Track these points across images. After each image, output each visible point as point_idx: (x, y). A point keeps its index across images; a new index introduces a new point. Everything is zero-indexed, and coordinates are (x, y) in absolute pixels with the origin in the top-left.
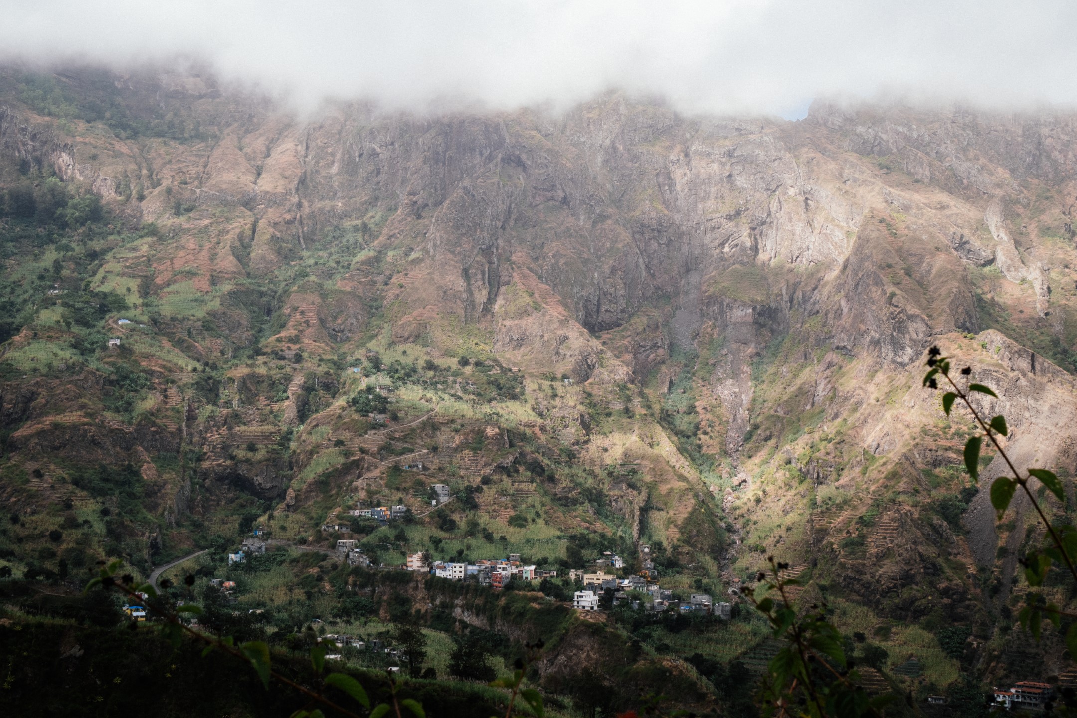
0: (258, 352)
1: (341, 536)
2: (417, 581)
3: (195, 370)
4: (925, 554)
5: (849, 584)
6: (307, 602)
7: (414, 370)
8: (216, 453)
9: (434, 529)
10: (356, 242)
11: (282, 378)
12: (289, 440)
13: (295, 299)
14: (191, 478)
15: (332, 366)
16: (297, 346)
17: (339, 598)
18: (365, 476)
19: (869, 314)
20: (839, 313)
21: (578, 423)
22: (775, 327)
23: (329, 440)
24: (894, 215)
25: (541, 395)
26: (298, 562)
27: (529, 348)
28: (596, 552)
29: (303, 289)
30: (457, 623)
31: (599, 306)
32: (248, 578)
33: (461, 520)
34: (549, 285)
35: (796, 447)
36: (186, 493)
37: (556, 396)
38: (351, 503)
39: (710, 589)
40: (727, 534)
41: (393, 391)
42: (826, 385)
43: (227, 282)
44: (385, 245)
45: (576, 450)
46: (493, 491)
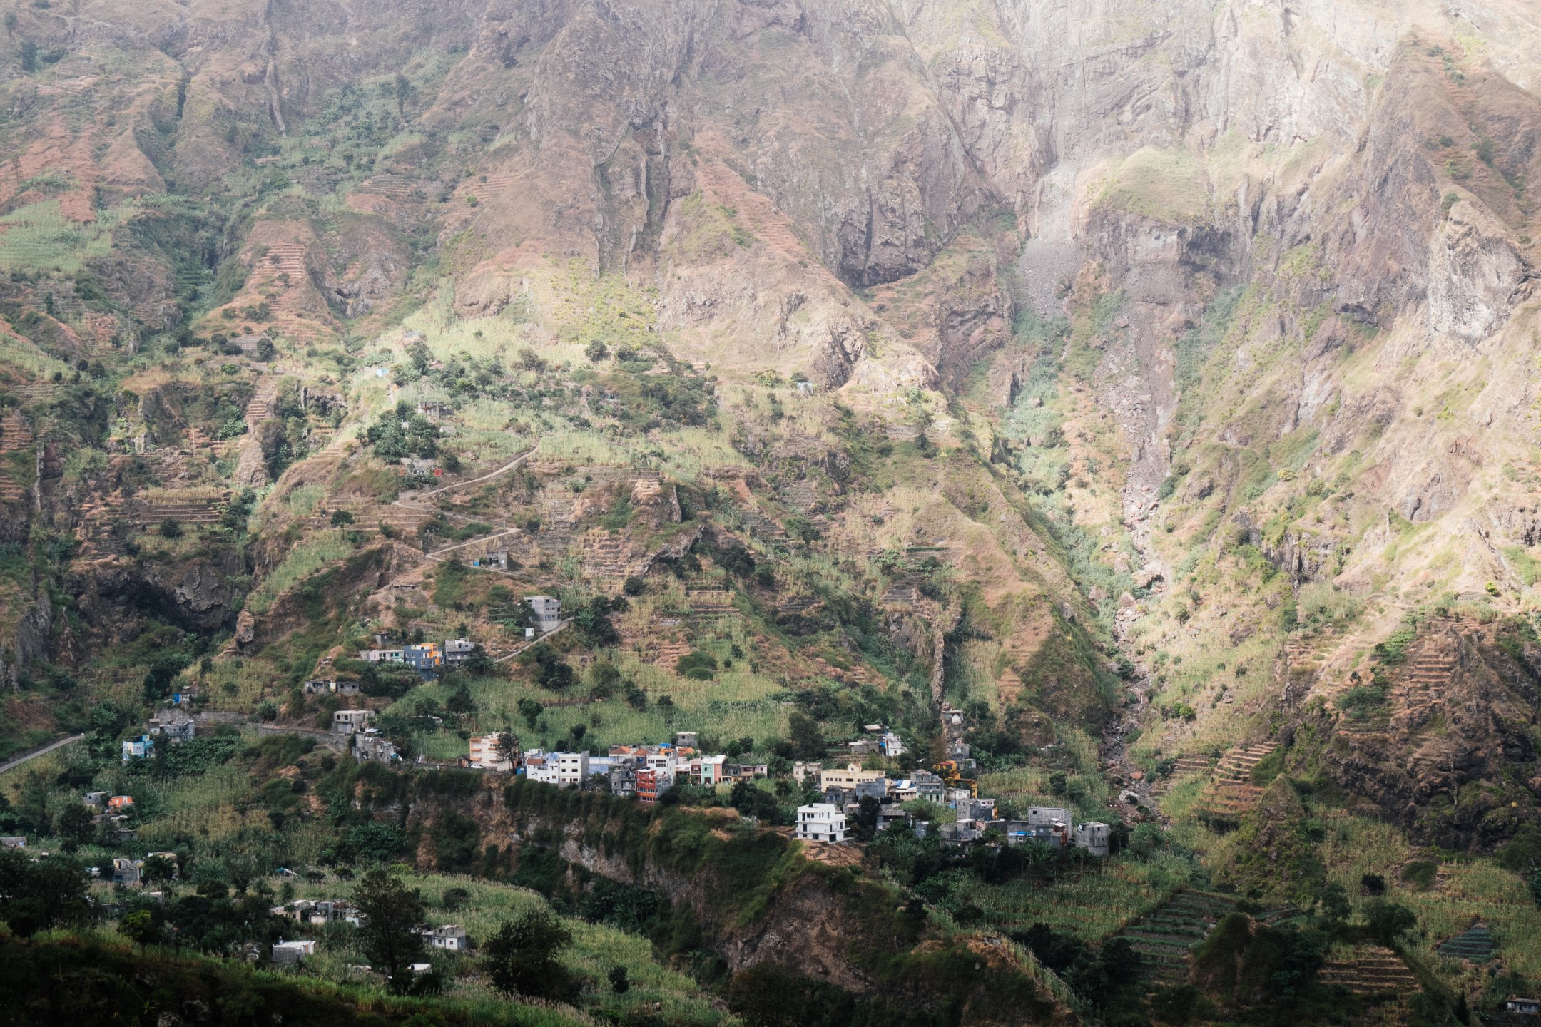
0: (186, 340)
1: (342, 704)
2: (490, 789)
3: (58, 377)
4: (1504, 716)
5: (1356, 779)
6: (274, 835)
7: (497, 371)
8: (99, 542)
9: (529, 685)
10: (387, 115)
11: (234, 391)
12: (247, 513)
13: (260, 234)
14: (51, 593)
15: (334, 364)
16: (265, 326)
17: (337, 825)
18: (393, 583)
19: (1406, 239)
20: (1348, 239)
21: (823, 470)
22: (1223, 269)
23: (324, 512)
24: (1462, 39)
25: (750, 415)
26: (259, 755)
27: (728, 321)
28: (850, 724)
29: (276, 213)
30: (570, 872)
31: (869, 234)
32: (158, 789)
33: (581, 665)
34: (769, 195)
35: (1260, 508)
36: (41, 622)
37: (781, 415)
38: (362, 636)
39: (1081, 794)
40: (1120, 684)
41: (450, 412)
42: (1322, 385)
43: (127, 201)
44: (443, 121)
45: (820, 523)
46: (648, 609)
